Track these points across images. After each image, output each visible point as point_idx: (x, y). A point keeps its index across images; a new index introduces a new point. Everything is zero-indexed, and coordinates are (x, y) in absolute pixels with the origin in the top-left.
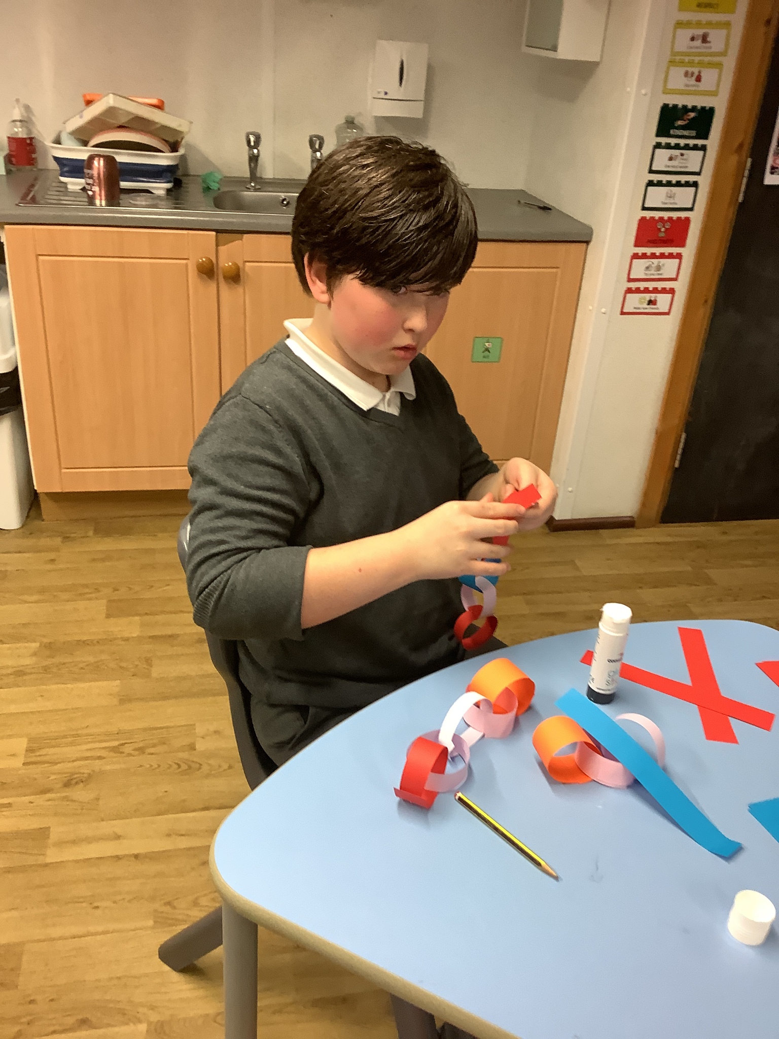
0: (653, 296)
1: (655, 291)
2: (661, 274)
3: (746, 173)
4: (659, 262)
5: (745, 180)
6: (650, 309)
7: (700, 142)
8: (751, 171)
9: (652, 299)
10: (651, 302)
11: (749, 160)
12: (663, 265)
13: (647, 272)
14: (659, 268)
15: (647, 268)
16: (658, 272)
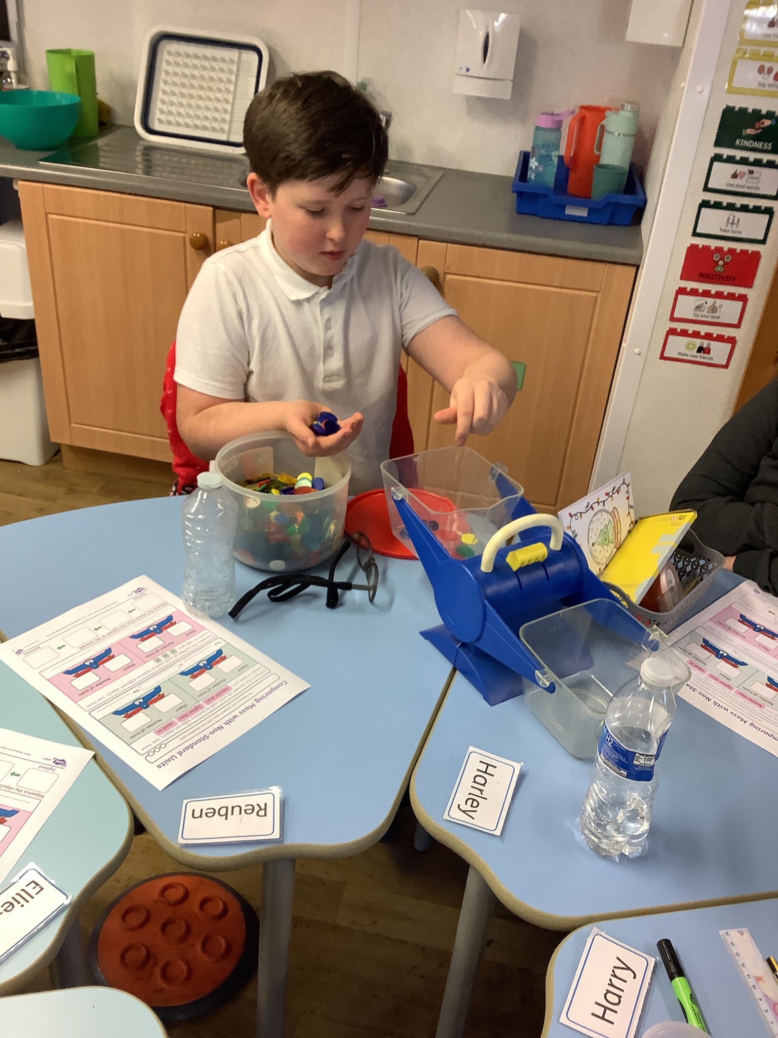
0: (705, 343)
1: (708, 336)
2: (718, 317)
4: (715, 303)
6: (700, 357)
9: (705, 346)
10: (700, 349)
12: (721, 306)
13: (697, 312)
14: (714, 309)
15: (698, 308)
16: (714, 315)
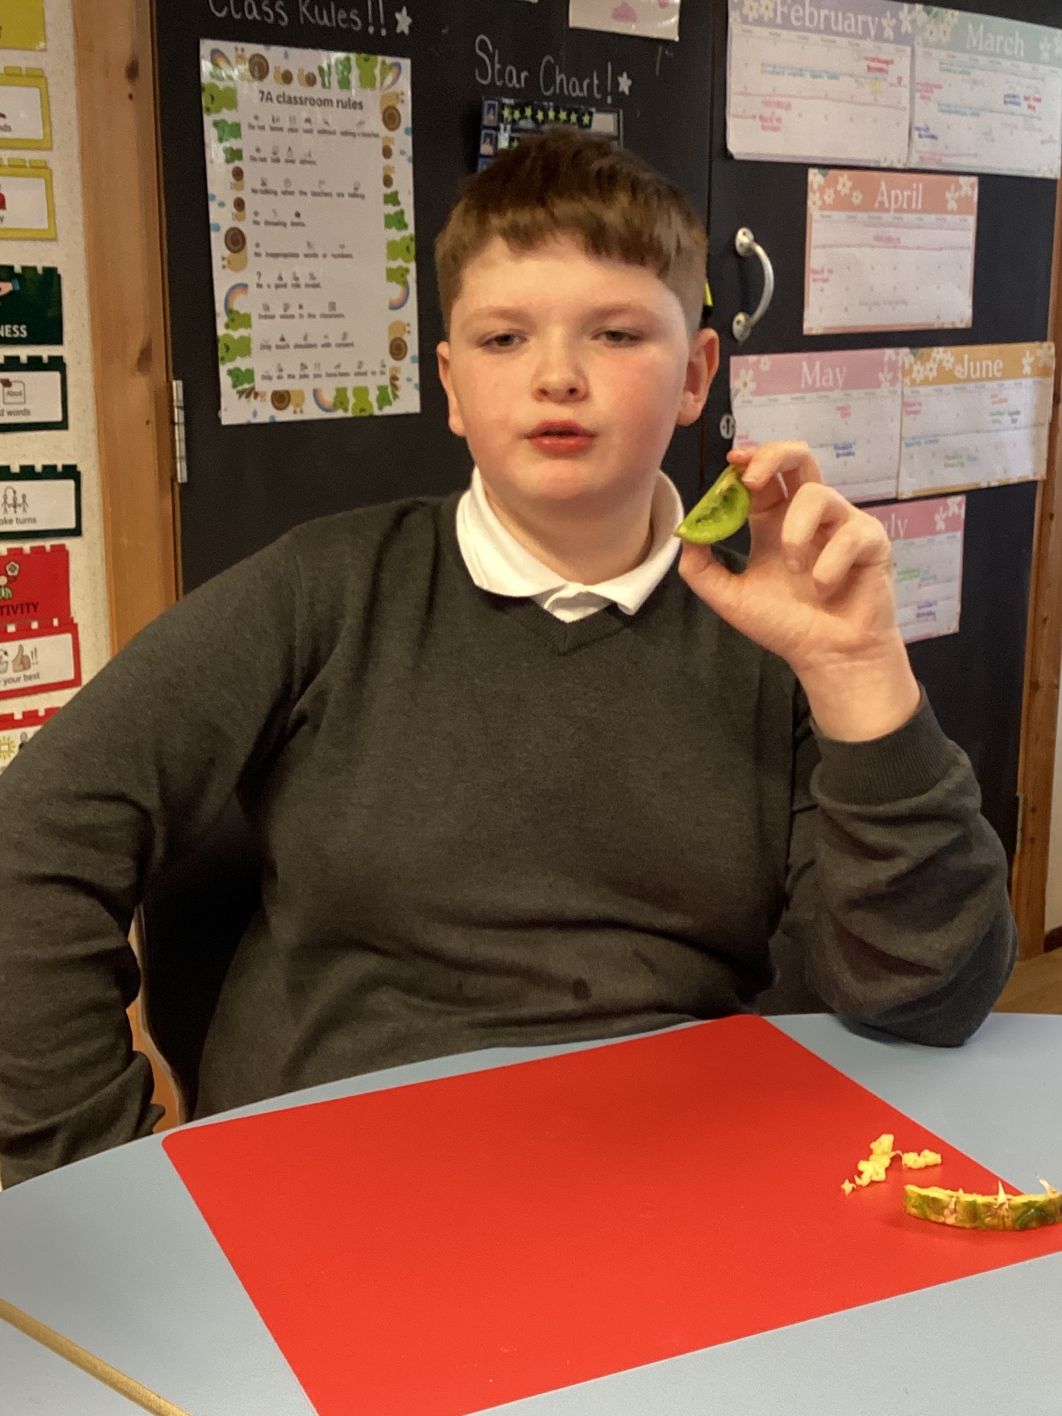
1: (31, 718)
2: (37, 676)
3: (179, 416)
4: (21, 648)
5: (180, 433)
7: (45, 352)
8: (187, 408)
11: (177, 386)
12: (35, 652)
14: (23, 662)
16: (28, 673)
